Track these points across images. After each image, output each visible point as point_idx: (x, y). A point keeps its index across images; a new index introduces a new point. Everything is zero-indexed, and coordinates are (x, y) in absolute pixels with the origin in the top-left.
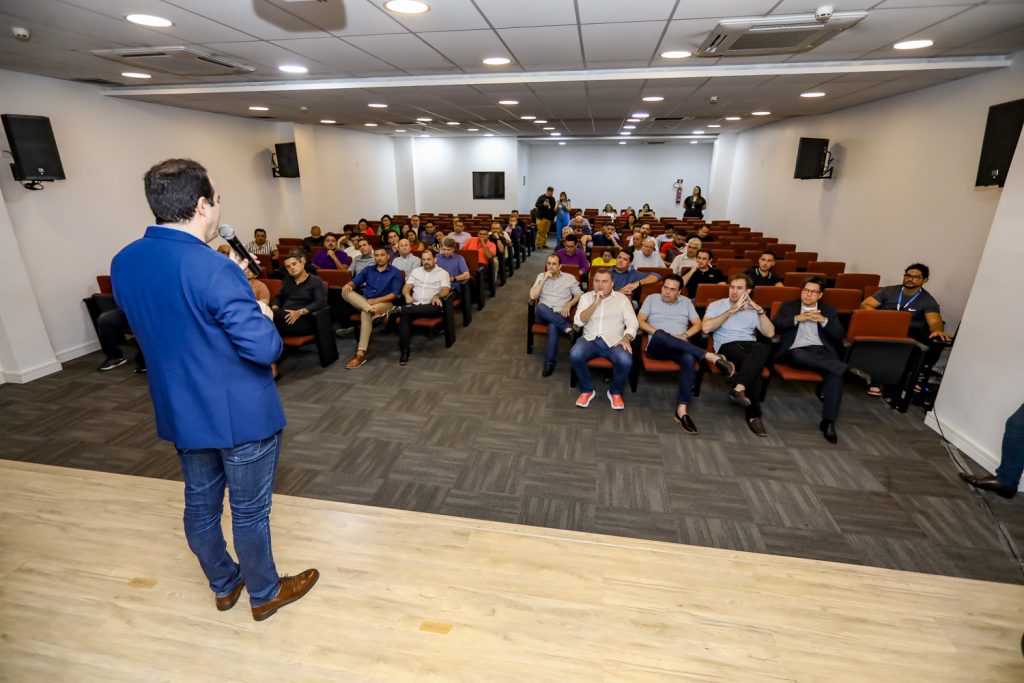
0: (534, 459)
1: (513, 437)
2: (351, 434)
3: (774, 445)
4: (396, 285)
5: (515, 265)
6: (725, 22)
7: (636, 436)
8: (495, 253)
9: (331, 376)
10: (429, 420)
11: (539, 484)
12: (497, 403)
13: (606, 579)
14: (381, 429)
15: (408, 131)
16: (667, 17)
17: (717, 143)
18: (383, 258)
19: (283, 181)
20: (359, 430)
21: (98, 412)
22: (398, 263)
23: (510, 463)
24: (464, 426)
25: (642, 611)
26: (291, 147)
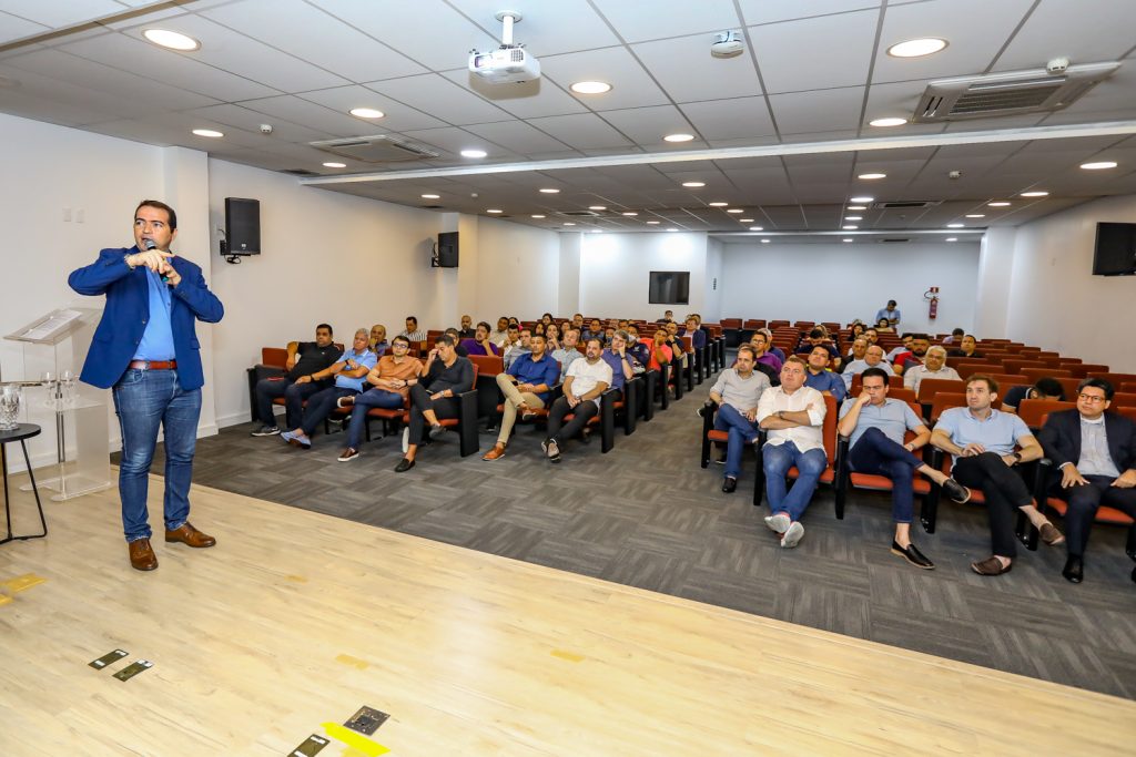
0: (696, 566)
1: (674, 543)
2: (486, 517)
3: (1043, 597)
4: (550, 375)
5: (696, 381)
6: (936, 83)
7: (837, 562)
8: (670, 359)
9: (470, 464)
10: (575, 516)
11: (700, 590)
12: (657, 509)
13: (763, 653)
14: (520, 517)
15: (579, 225)
16: (865, 82)
17: (985, 240)
18: (539, 346)
19: (440, 270)
20: (496, 515)
21: (247, 470)
22: (558, 355)
23: (667, 566)
24: (616, 525)
25: (804, 685)
26: (455, 236)
